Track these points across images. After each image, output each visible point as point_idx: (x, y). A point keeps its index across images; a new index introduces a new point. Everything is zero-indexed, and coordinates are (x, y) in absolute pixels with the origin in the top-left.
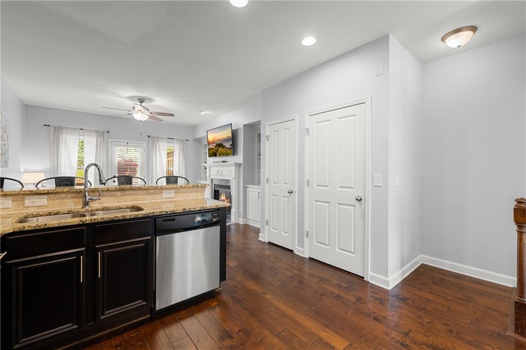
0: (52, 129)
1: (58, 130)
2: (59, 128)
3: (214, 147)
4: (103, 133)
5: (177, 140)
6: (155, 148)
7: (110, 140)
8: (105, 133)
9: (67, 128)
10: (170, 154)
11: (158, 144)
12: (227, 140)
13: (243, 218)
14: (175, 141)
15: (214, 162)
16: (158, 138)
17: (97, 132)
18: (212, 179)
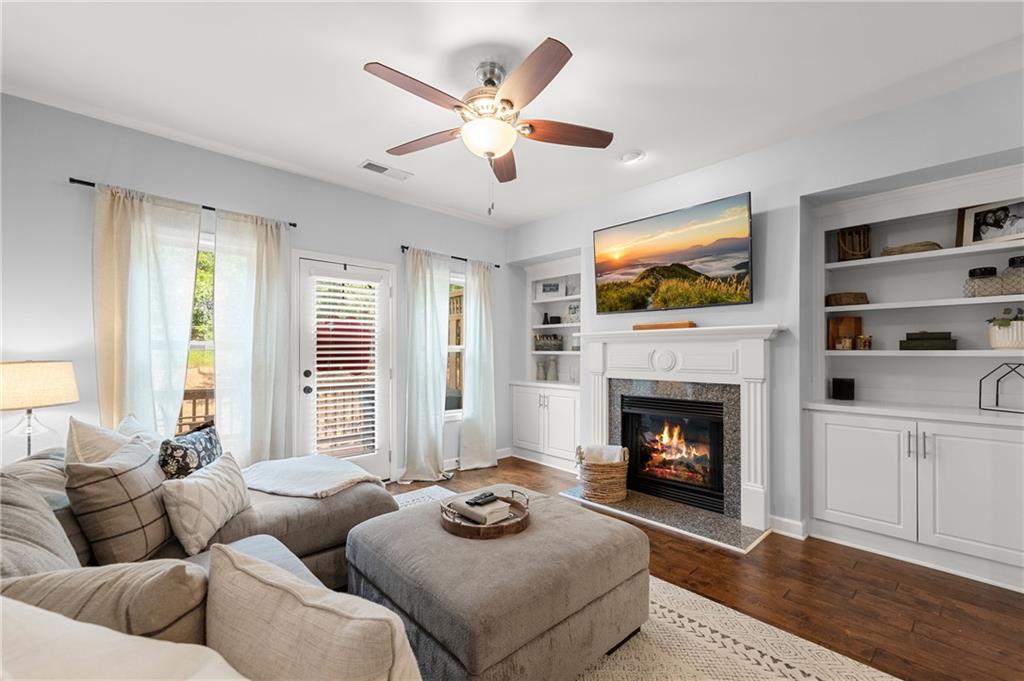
0: (103, 201)
1: (126, 202)
2: (129, 195)
3: (632, 279)
4: (278, 226)
5: (474, 263)
6: (421, 283)
7: (297, 253)
8: (283, 230)
9: (156, 200)
10: (456, 301)
11: (428, 272)
12: (719, 250)
13: (803, 518)
14: (468, 265)
15: (635, 328)
16: (428, 254)
17: (257, 221)
18: (610, 379)
